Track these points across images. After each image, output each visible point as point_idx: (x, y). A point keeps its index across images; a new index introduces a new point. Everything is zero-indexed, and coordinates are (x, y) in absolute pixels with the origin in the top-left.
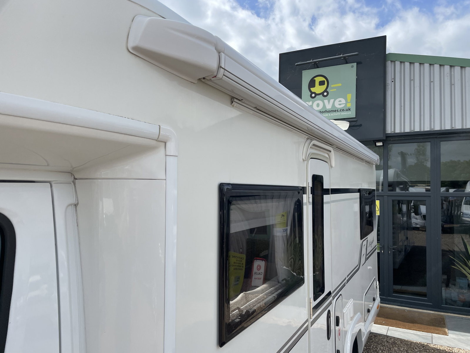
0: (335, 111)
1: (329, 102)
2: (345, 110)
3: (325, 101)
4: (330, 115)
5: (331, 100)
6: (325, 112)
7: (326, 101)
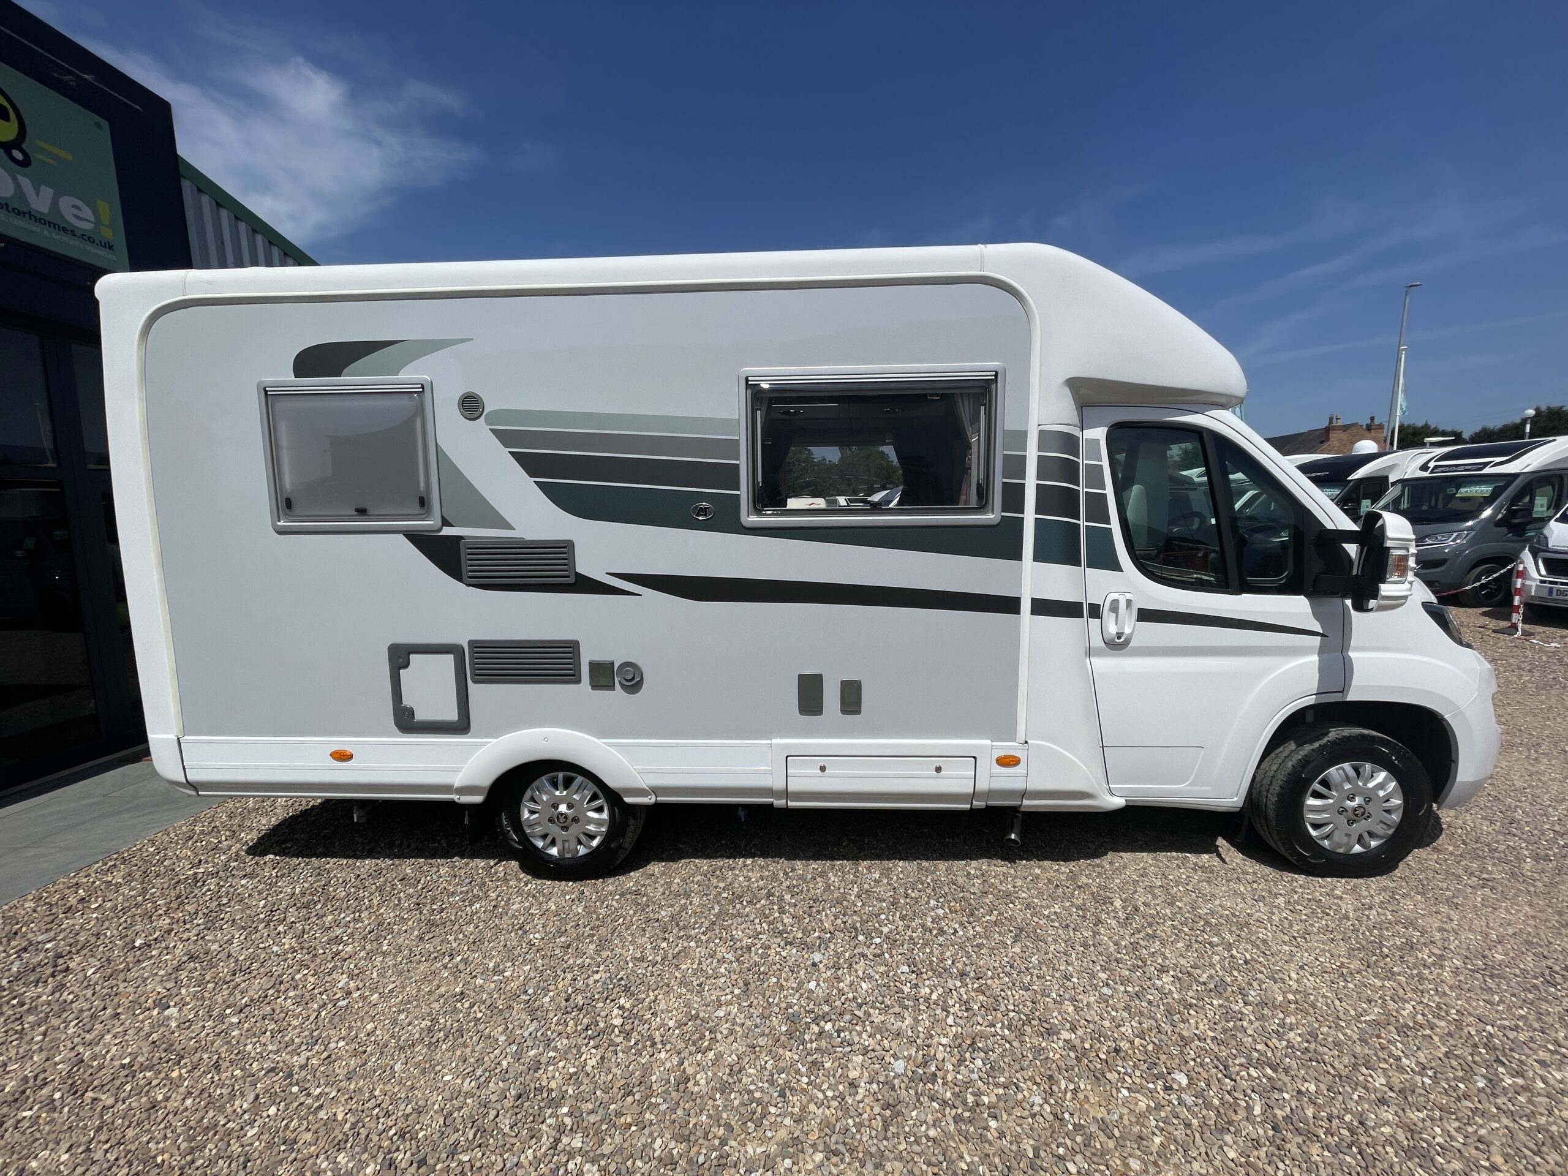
0: (64, 230)
1: (37, 191)
2: (97, 241)
3: (20, 178)
4: (46, 233)
5: (43, 188)
6: (27, 215)
7: (26, 183)
